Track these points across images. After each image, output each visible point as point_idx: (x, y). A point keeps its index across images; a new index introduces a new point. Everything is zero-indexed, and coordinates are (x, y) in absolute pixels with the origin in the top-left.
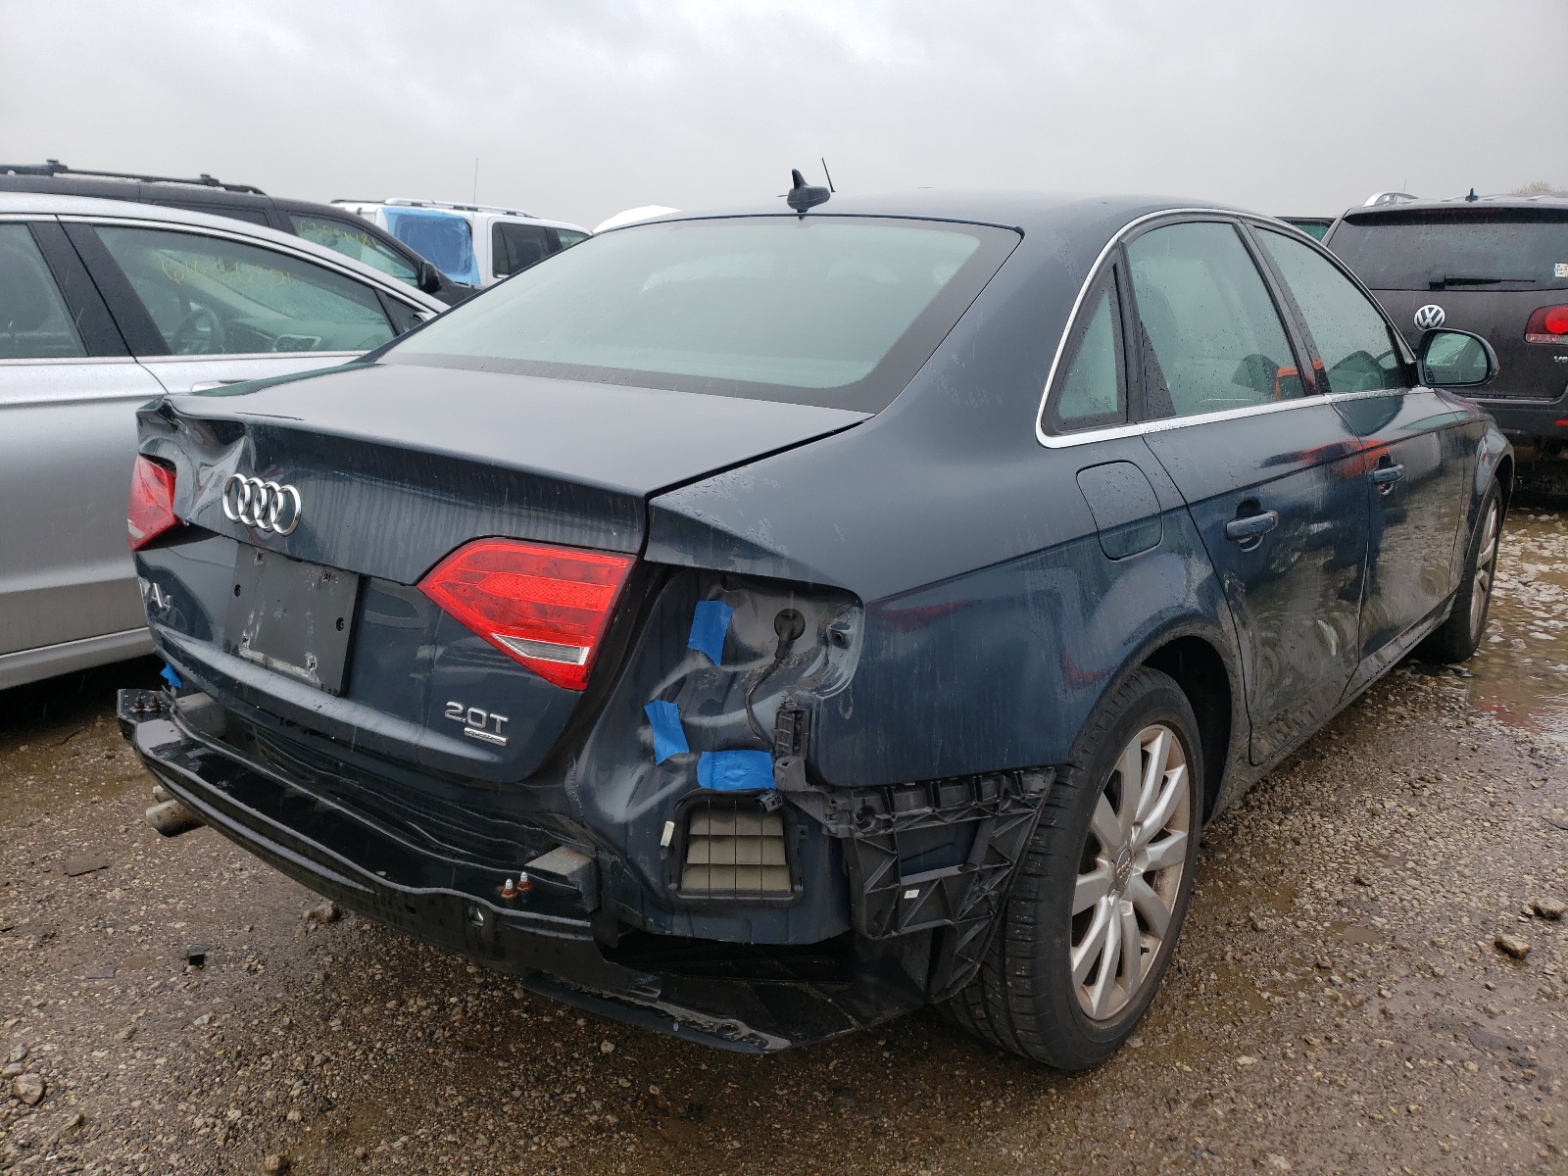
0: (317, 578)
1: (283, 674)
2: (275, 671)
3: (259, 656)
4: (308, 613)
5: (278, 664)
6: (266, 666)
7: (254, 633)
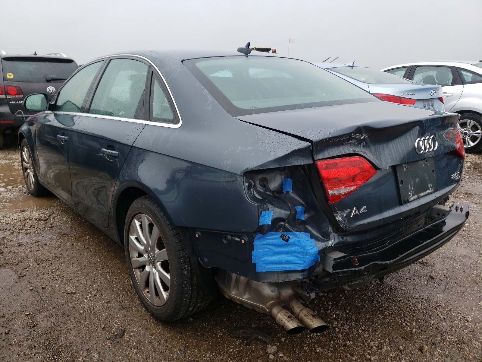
0: (424, 163)
1: (424, 196)
2: (422, 197)
3: (416, 197)
4: (425, 174)
5: (422, 194)
6: (419, 198)
7: (412, 191)
